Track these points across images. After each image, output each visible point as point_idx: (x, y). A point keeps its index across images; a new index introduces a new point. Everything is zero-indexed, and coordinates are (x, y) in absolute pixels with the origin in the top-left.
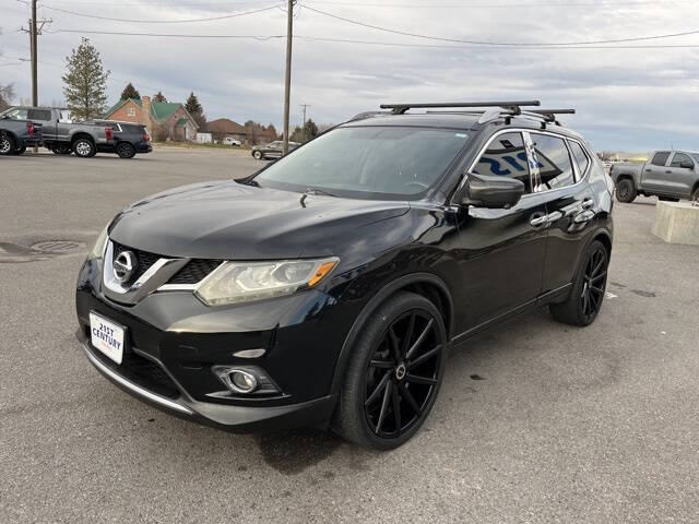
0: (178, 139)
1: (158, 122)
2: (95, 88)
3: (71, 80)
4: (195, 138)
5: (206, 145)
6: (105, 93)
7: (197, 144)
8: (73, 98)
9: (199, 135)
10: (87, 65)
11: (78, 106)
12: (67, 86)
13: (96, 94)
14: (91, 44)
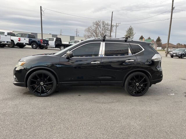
10: (130, 32)
14: (132, 27)
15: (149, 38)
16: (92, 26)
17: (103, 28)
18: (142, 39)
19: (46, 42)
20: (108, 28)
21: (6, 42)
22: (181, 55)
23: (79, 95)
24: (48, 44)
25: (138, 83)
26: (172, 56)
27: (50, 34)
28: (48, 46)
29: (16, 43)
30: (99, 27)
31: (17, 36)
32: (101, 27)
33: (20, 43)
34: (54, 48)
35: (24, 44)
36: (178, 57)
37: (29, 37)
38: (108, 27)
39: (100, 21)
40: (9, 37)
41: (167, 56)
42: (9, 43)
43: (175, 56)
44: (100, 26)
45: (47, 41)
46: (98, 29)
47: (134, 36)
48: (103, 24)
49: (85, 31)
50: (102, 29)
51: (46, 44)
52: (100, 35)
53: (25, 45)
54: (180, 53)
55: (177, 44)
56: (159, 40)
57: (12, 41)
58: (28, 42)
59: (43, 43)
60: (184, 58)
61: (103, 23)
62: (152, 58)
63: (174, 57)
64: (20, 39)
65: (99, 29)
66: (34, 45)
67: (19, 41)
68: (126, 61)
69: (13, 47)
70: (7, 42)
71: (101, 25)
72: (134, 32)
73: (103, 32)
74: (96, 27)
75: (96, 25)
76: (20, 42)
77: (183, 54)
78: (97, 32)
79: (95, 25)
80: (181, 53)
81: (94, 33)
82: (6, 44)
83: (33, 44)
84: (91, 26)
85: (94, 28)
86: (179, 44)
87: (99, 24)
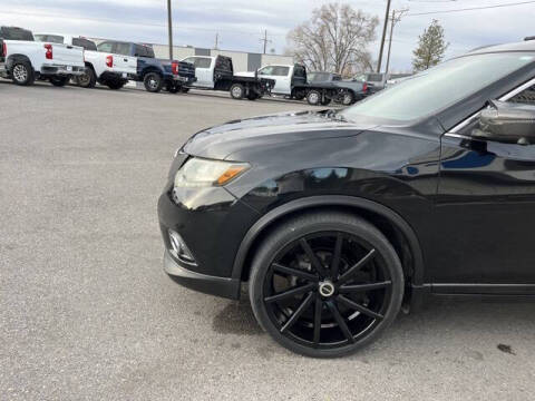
2: (435, 58)
3: (419, 53)
8: (418, 66)
10: (433, 40)
12: (415, 57)
13: (435, 62)
14: (439, 24)
16: (311, 23)
17: (345, 28)
19: (188, 70)
20: (360, 28)
21: (69, 70)
23: (502, 347)
24: (192, 77)
27: (188, 47)
28: (194, 84)
29: (99, 73)
30: (331, 24)
31: (101, 51)
32: (339, 25)
33: (112, 73)
34: (209, 89)
35: (125, 76)
37: (136, 55)
38: (359, 24)
39: (336, 4)
40: (78, 51)
42: (78, 73)
44: (334, 20)
45: (192, 68)
46: (327, 32)
47: (445, 52)
48: (346, 15)
49: (289, 37)
50: (341, 30)
51: (186, 76)
52: (332, 50)
53: (126, 81)
57: (88, 64)
58: (134, 71)
59: (178, 74)
61: (346, 11)
64: (111, 58)
65: (333, 30)
66: (153, 82)
67: (110, 65)
69: (91, 86)
70: (75, 68)
71: (339, 19)
72: (445, 40)
73: (344, 41)
74: (323, 26)
75: (324, 17)
76: (110, 69)
78: (326, 40)
79: (319, 20)
81: (316, 46)
82: (70, 76)
83: (150, 78)
84: (308, 22)
85: (314, 28)
87: (333, 14)
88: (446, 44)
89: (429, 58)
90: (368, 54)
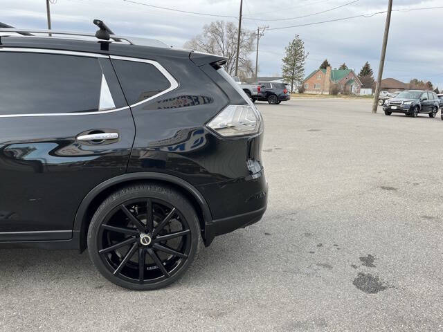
0: (347, 93)
1: (334, 83)
2: (298, 64)
3: (286, 60)
4: (359, 92)
5: (365, 97)
6: (304, 67)
7: (359, 96)
8: (286, 71)
9: (362, 90)
10: (296, 51)
11: (287, 75)
12: (284, 64)
13: (299, 68)
14: (300, 38)
15: (344, 67)
16: (203, 36)
17: (230, 41)
18: (325, 68)
22: (412, 108)
25: (146, 233)
26: (388, 112)
30: (219, 38)
32: (225, 38)
36: (404, 114)
39: (222, 22)
41: (375, 109)
43: (394, 111)
44: (221, 35)
46: (216, 44)
47: (306, 60)
48: (230, 30)
50: (228, 43)
54: (408, 103)
55: (412, 82)
56: (366, 71)
60: (419, 115)
61: (230, 27)
62: (211, 125)
63: (393, 113)
65: (221, 42)
68: (79, 138)
71: (225, 33)
72: (305, 51)
73: (230, 51)
74: (213, 39)
75: (213, 32)
77: (418, 106)
79: (209, 34)
80: (410, 103)
84: (200, 36)
85: (206, 41)
86: (416, 80)
87: (220, 30)
88: (306, 54)
89: (294, 65)
90: (250, 61)
